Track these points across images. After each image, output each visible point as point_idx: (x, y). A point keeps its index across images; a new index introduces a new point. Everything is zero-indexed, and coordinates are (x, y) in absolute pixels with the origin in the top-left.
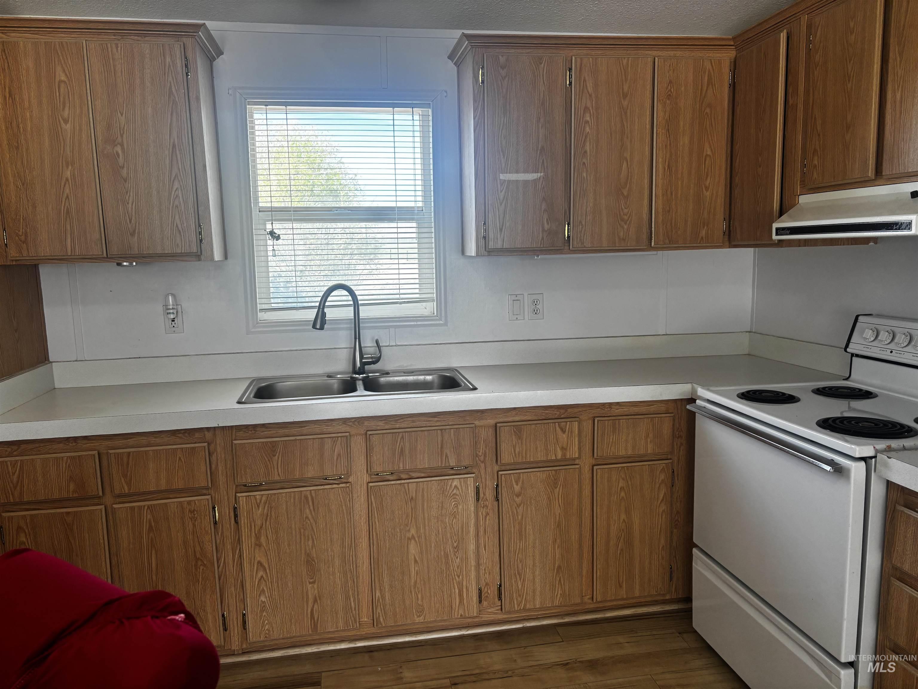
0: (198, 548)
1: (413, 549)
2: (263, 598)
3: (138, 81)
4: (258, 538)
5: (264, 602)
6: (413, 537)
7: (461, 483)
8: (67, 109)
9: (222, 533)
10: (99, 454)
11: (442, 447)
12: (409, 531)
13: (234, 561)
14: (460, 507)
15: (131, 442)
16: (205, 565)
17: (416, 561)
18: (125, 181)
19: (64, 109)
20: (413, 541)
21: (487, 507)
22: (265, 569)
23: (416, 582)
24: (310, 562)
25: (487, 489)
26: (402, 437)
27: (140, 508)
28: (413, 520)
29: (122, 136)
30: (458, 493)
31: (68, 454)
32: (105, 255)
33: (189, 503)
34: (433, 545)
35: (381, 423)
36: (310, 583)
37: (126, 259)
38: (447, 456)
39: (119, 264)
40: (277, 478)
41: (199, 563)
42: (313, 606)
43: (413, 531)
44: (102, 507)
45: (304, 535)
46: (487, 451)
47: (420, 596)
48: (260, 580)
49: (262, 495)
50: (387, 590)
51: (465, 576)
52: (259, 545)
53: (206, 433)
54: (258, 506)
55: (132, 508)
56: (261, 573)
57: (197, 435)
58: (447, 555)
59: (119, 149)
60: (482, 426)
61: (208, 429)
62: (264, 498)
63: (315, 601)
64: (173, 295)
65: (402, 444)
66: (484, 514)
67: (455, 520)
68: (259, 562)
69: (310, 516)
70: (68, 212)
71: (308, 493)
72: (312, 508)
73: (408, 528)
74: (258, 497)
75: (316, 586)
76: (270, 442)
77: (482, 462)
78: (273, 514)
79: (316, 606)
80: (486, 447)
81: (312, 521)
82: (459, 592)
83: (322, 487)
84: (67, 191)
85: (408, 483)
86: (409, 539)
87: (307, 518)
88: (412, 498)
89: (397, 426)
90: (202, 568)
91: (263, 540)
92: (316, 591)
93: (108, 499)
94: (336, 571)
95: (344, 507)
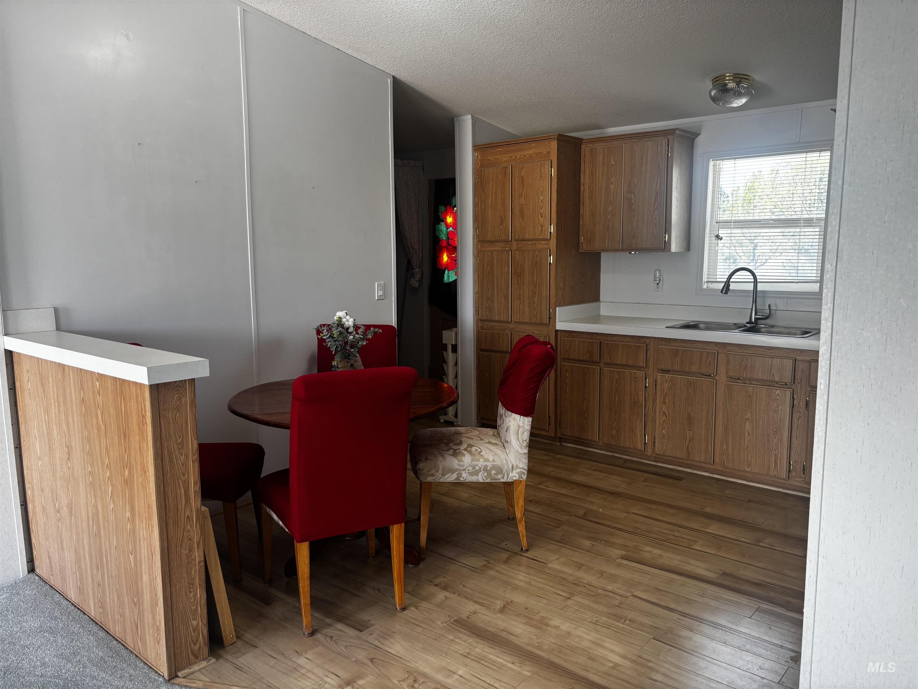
0: (636, 397)
1: (748, 426)
2: (664, 432)
3: (644, 161)
4: (664, 398)
5: (664, 434)
6: (748, 419)
7: (781, 392)
8: (613, 179)
9: (649, 393)
10: (600, 342)
11: (771, 369)
12: (746, 414)
13: (653, 409)
14: (780, 408)
15: (614, 339)
16: (638, 406)
17: (749, 433)
18: (634, 211)
19: (612, 178)
20: (748, 421)
21: (800, 413)
22: (666, 416)
23: (748, 446)
24: (689, 418)
25: (801, 401)
26: (747, 358)
27: (613, 371)
28: (750, 409)
29: (635, 189)
30: (779, 398)
31: (588, 340)
32: (621, 248)
33: (634, 373)
34: (760, 427)
35: (736, 349)
36: (689, 430)
37: (633, 250)
38: (773, 374)
39: (630, 253)
40: (676, 368)
41: (636, 405)
42: (689, 443)
43: (749, 415)
44: (599, 368)
45: (688, 403)
46: (803, 377)
47: (749, 456)
48: (663, 421)
49: (669, 376)
50: (730, 446)
51: (779, 451)
52: (665, 403)
53: (647, 339)
54: (666, 382)
55: (610, 370)
56: (664, 418)
57: (642, 340)
58: (769, 435)
59: (633, 195)
60: (801, 360)
61: (648, 337)
62: (670, 378)
63: (690, 441)
64: (659, 270)
65: (746, 362)
66: (798, 416)
67: (776, 415)
68: (664, 412)
69: (692, 394)
70: (608, 227)
71: (692, 380)
72: (693, 389)
73: (746, 413)
74: (667, 377)
75: (691, 432)
76: (675, 349)
77: (799, 383)
78: (673, 388)
79: (690, 444)
80: (802, 374)
81: (692, 396)
82: (775, 460)
83: (700, 379)
84: (609, 217)
85: (748, 386)
86: (746, 419)
87: (690, 393)
88: (750, 395)
89: (746, 352)
90: (637, 407)
91: (667, 400)
92: (691, 436)
93: (602, 364)
94: (703, 427)
95: (710, 392)
